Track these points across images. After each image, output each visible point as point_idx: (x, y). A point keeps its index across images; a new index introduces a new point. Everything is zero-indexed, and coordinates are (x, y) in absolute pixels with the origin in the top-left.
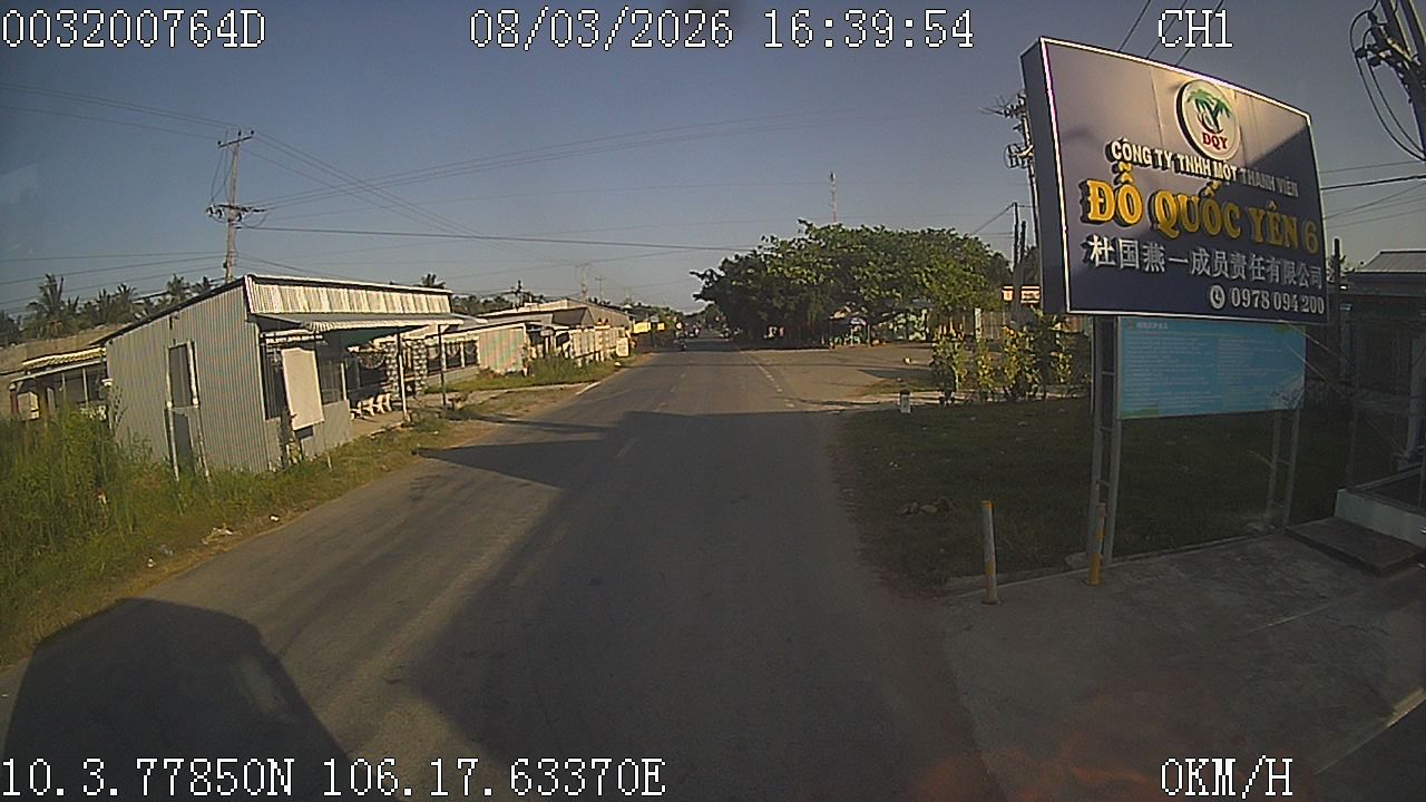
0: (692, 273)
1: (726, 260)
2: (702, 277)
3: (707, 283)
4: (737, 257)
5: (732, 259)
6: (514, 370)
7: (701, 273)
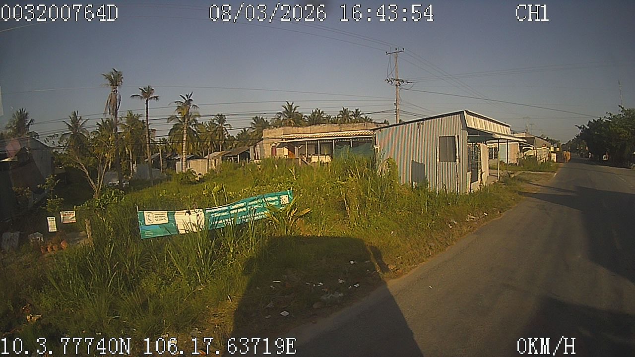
0: (576, 126)
1: (590, 122)
2: (580, 128)
3: (582, 131)
4: (594, 120)
5: (592, 121)
6: (513, 162)
7: (580, 126)
